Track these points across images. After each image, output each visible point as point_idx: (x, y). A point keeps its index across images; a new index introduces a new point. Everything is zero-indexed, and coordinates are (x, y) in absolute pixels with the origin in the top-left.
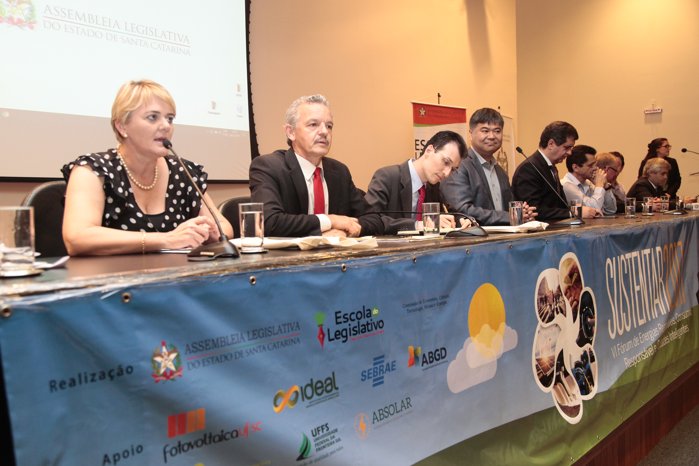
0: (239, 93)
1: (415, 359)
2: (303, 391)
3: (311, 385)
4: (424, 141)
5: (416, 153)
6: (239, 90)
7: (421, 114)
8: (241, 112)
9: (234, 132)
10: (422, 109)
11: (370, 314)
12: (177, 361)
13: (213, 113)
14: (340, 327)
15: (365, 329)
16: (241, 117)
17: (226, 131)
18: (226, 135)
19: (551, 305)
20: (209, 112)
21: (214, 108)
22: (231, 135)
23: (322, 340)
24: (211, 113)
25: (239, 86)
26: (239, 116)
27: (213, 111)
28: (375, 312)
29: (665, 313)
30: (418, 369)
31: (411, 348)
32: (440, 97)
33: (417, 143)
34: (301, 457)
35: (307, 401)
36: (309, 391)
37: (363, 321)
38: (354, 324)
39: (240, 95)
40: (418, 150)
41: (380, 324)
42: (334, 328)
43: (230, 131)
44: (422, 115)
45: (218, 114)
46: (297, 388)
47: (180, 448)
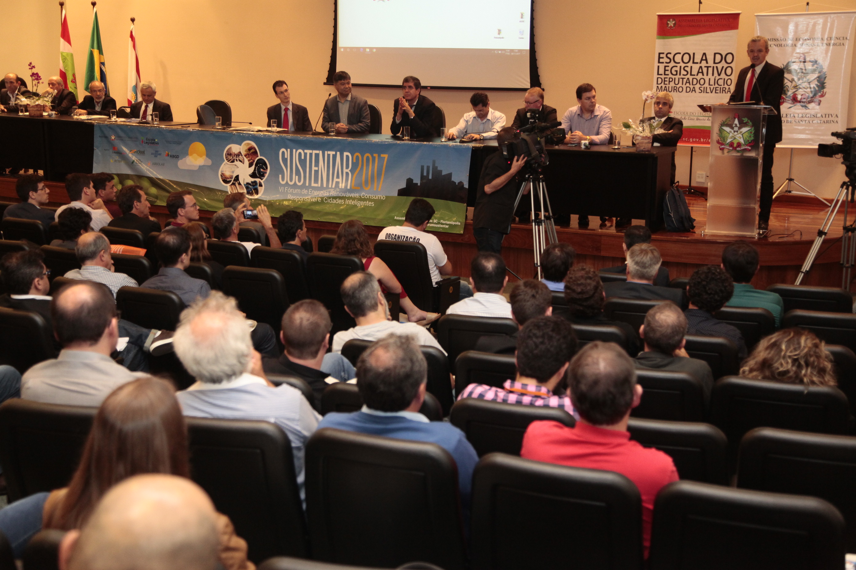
0: (522, 20)
1: (168, 155)
2: (137, 151)
3: (139, 151)
4: (670, 53)
5: (658, 67)
6: (522, 18)
7: (669, 26)
8: (522, 35)
9: (515, 51)
10: (671, 20)
11: (155, 140)
12: (115, 138)
13: (499, 38)
14: (147, 141)
15: (153, 143)
16: (522, 38)
17: (509, 51)
18: (508, 54)
19: (233, 157)
20: (495, 38)
21: (499, 34)
22: (512, 54)
23: (142, 143)
24: (497, 38)
25: (522, 15)
26: (520, 38)
27: (498, 36)
28: (156, 140)
29: (343, 187)
30: (168, 158)
31: (167, 152)
32: (701, 4)
33: (661, 55)
34: (132, 163)
35: (137, 154)
36: (138, 152)
37: (153, 142)
38: (151, 141)
39: (523, 21)
40: (663, 63)
41: (157, 143)
42: (146, 141)
43: (512, 51)
44: (671, 27)
45: (503, 38)
46: (136, 150)
47: (115, 152)
